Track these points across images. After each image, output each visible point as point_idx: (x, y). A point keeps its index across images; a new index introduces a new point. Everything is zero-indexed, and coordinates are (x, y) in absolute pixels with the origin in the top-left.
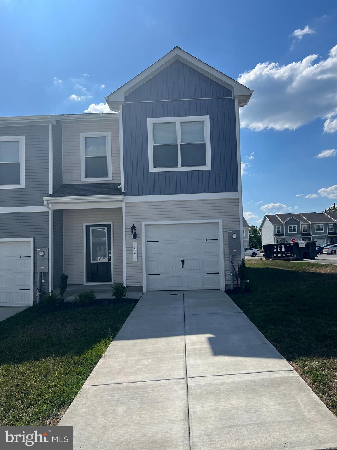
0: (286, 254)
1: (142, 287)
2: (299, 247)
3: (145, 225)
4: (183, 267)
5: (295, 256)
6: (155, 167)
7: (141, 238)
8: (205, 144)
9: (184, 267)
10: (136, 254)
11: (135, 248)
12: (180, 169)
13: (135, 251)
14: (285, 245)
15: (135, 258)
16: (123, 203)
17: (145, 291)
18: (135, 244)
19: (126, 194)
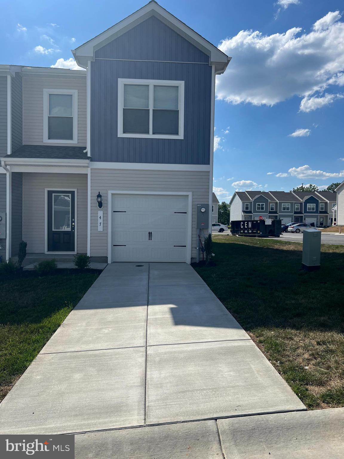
0: (252, 231)
1: (107, 258)
2: (266, 224)
3: (112, 194)
4: (150, 239)
5: (261, 233)
6: (124, 132)
7: (107, 207)
8: (178, 111)
9: (151, 239)
10: (102, 224)
11: (100, 218)
12: (151, 136)
13: (101, 221)
14: (252, 222)
15: (100, 228)
16: (89, 169)
17: (109, 261)
18: (100, 213)
19: (92, 159)
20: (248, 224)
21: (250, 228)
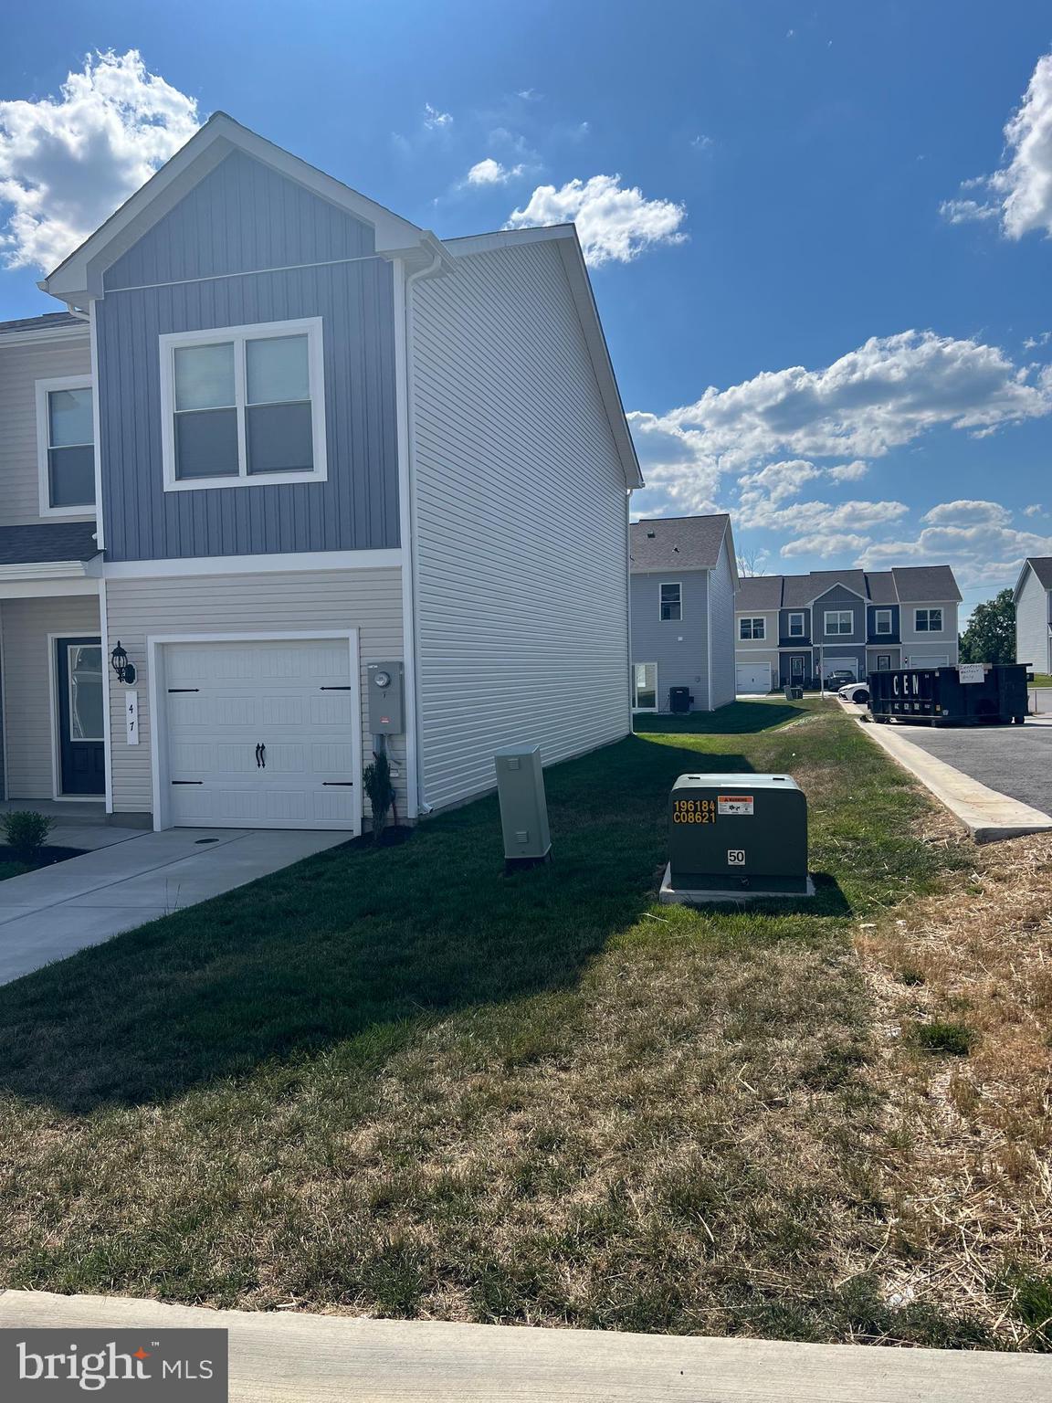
0: (922, 704)
1: (150, 815)
2: (961, 682)
3: (158, 645)
4: (261, 763)
5: (946, 712)
6: (179, 478)
7: (146, 680)
8: (309, 403)
9: (264, 765)
10: (136, 725)
11: (131, 709)
12: (243, 480)
13: (132, 717)
14: (920, 674)
15: (132, 738)
16: (102, 582)
17: (157, 827)
18: (131, 697)
19: (109, 556)
20: (910, 681)
21: (915, 696)
